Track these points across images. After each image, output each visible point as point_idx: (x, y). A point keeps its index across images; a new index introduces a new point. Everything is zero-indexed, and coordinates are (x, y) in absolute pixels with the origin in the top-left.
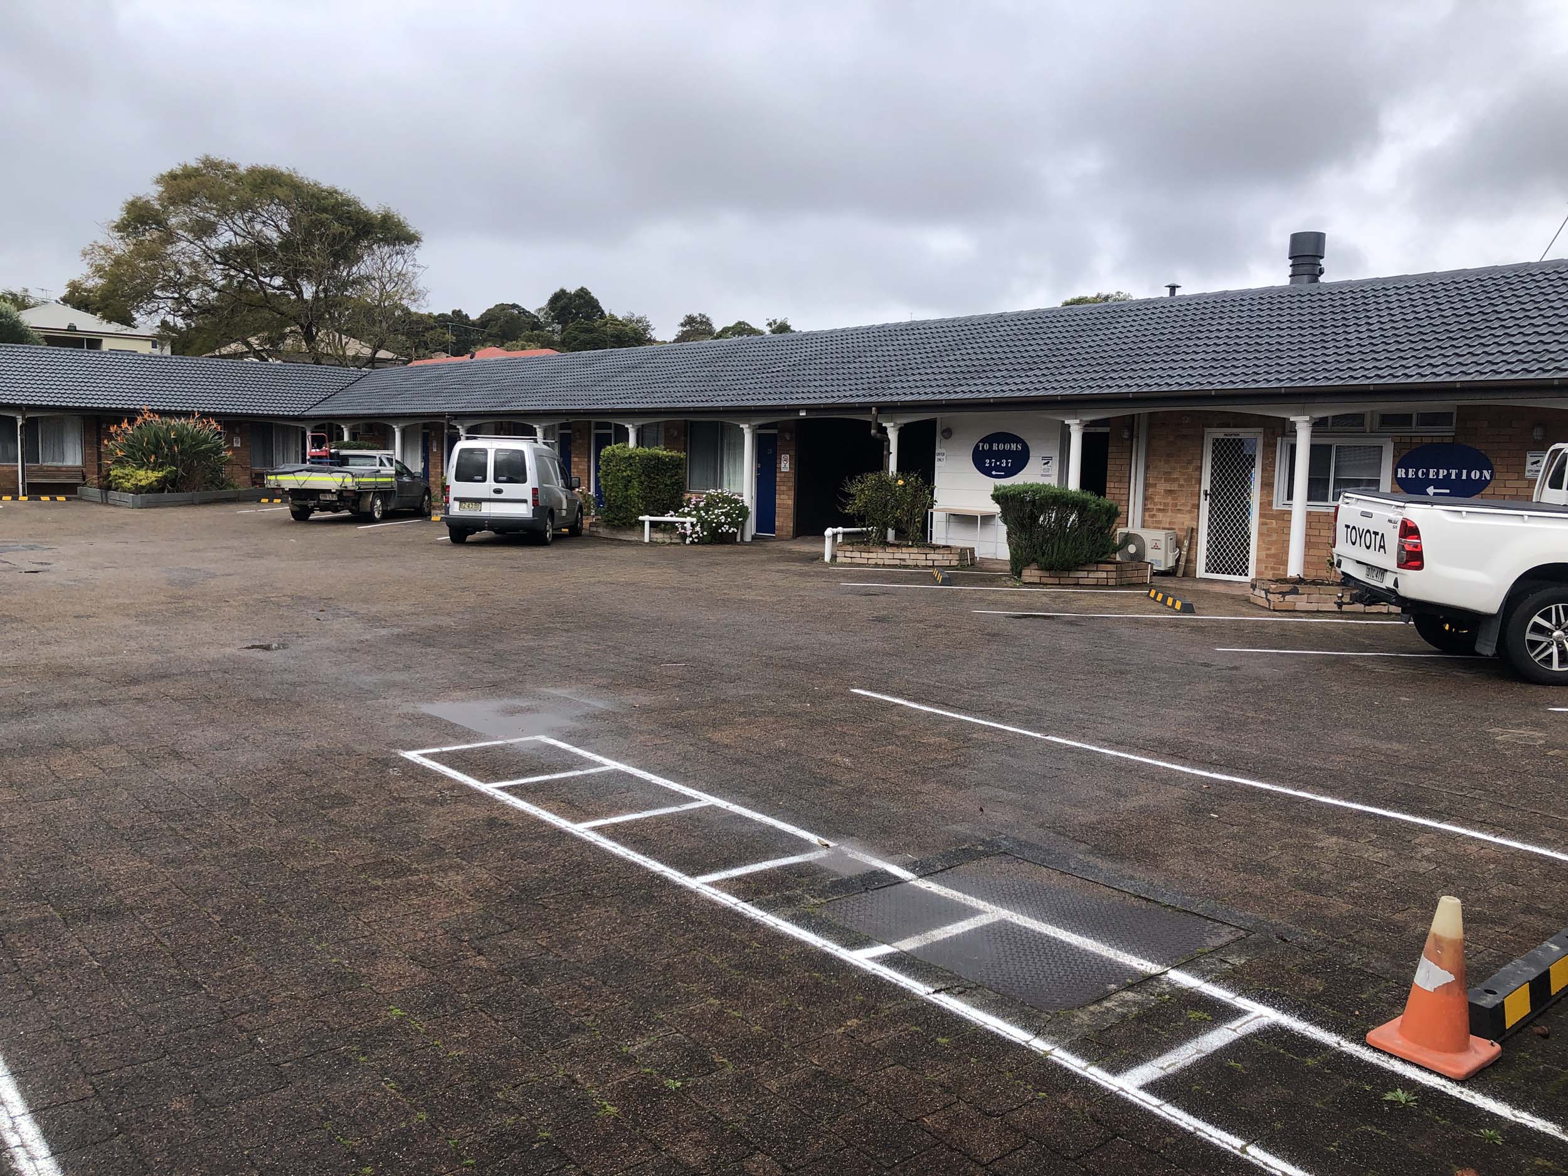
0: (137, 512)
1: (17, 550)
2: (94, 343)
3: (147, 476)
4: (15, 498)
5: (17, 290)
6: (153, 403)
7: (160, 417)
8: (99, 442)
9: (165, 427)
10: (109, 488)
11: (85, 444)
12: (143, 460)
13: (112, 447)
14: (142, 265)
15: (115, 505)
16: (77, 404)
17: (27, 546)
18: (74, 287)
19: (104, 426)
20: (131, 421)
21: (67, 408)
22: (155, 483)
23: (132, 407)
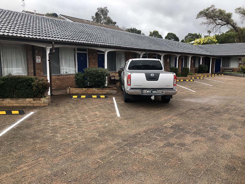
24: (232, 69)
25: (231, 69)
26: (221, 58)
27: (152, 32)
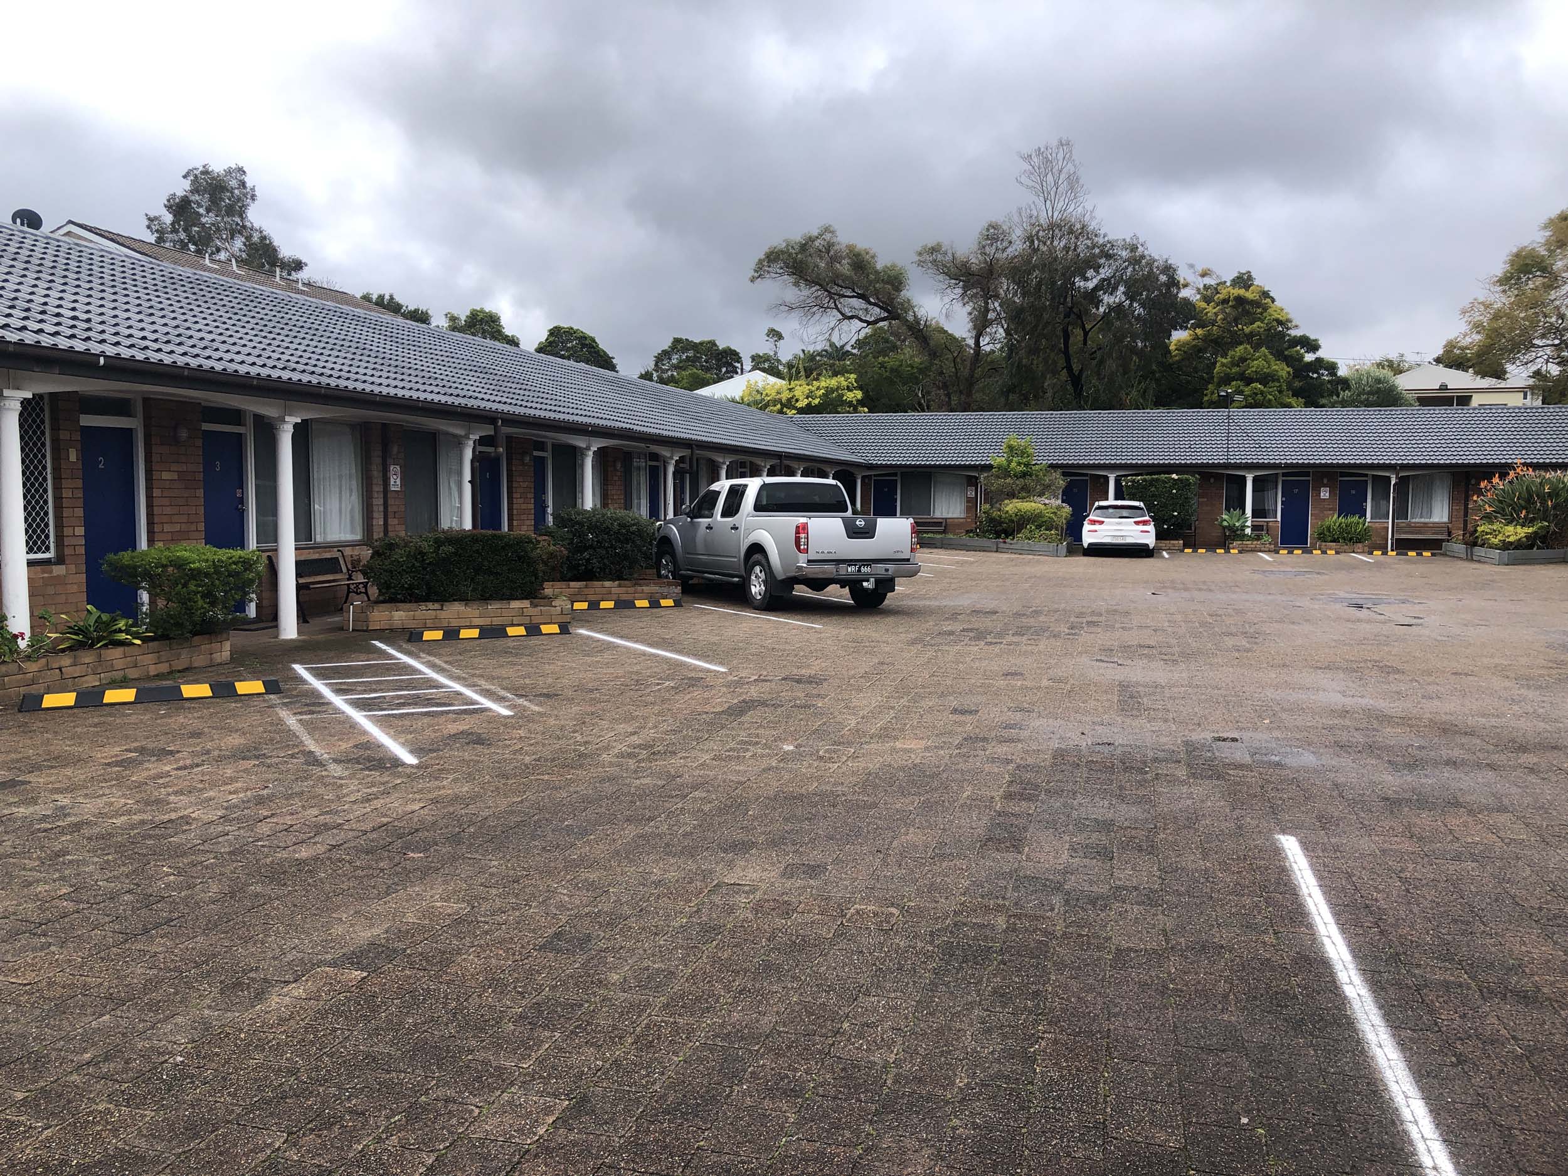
0: (1505, 569)
1: (1389, 603)
2: (1464, 400)
3: (1516, 532)
4: (1385, 553)
5: (1393, 356)
6: (1526, 457)
7: (1534, 470)
8: (1467, 499)
9: (1538, 480)
10: (1475, 544)
11: (1453, 500)
12: (1512, 515)
13: (1481, 503)
14: (1522, 315)
15: (1479, 561)
16: (1448, 462)
17: (1399, 600)
18: (1450, 346)
19: (1473, 482)
20: (1503, 476)
21: (1438, 466)
22: (1524, 539)
23: (1503, 461)
24: (944, 524)
25: (939, 524)
26: (895, 474)
27: (463, 318)
